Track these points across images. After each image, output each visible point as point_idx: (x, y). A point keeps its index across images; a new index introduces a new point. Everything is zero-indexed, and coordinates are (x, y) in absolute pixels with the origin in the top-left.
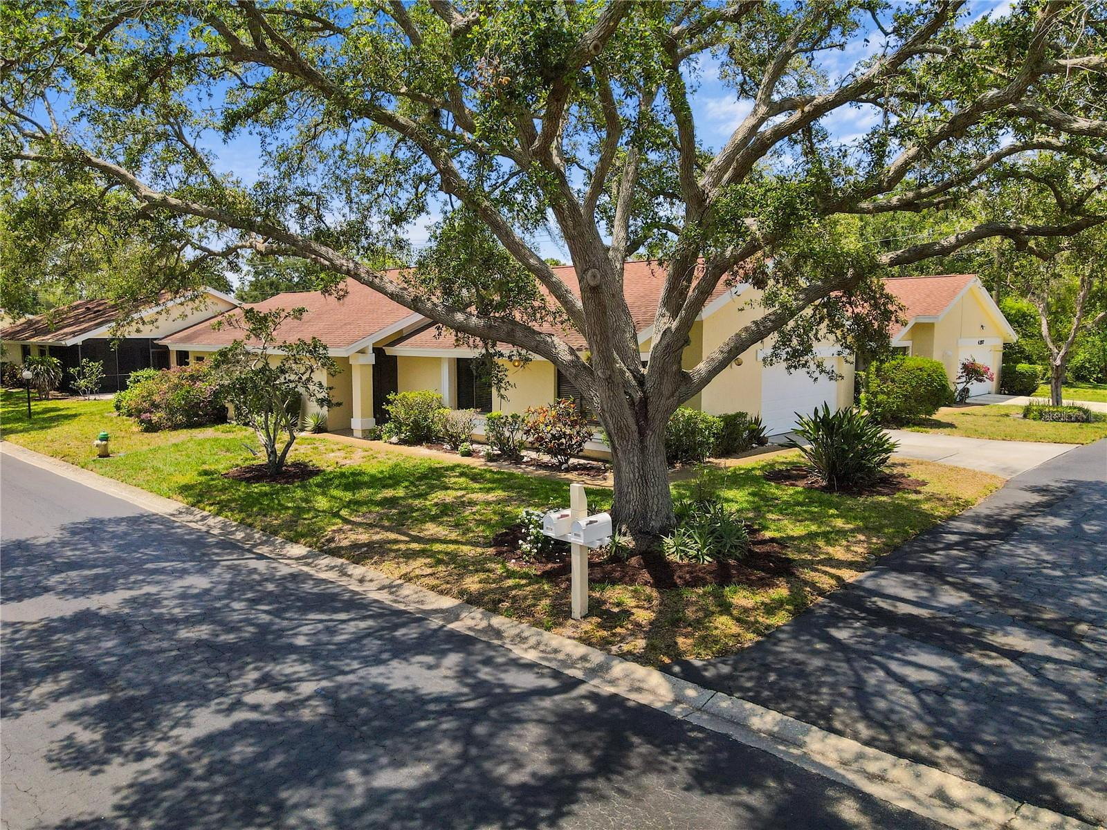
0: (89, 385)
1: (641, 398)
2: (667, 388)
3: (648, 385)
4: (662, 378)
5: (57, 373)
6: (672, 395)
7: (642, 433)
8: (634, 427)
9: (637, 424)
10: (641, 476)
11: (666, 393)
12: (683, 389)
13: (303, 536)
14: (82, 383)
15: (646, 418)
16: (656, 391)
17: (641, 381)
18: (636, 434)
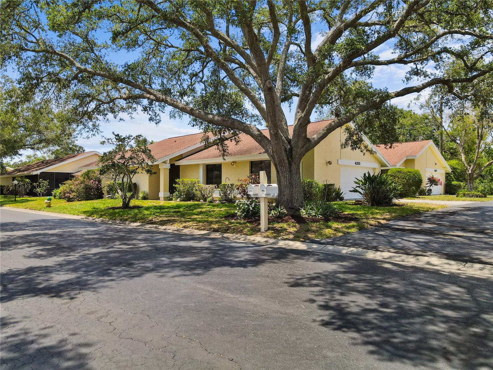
0: (42, 191)
1: (289, 149)
2: (300, 144)
3: (292, 143)
4: (298, 139)
5: (28, 186)
6: (303, 147)
7: (290, 164)
8: (287, 161)
9: (288, 159)
10: (290, 183)
11: (300, 146)
12: (307, 145)
13: (138, 220)
14: (38, 190)
15: (292, 158)
16: (296, 145)
17: (289, 141)
18: (287, 164)
